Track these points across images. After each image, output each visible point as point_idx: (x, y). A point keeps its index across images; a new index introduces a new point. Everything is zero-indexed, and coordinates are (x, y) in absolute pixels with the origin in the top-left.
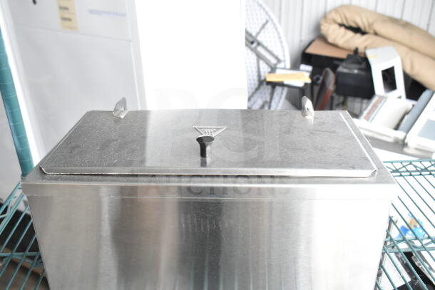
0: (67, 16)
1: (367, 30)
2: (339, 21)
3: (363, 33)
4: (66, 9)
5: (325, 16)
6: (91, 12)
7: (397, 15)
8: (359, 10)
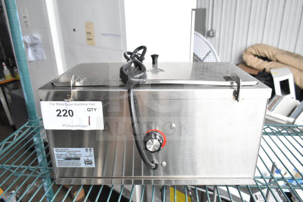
0: (90, 37)
1: (272, 59)
2: (254, 53)
3: (269, 60)
4: (90, 33)
5: (246, 51)
6: (103, 35)
7: (292, 51)
8: (266, 47)
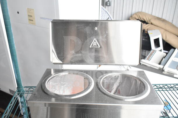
0: (31, 19)
1: (148, 22)
2: (137, 18)
4: (31, 16)
6: (41, 18)
7: (160, 17)
8: (145, 14)
